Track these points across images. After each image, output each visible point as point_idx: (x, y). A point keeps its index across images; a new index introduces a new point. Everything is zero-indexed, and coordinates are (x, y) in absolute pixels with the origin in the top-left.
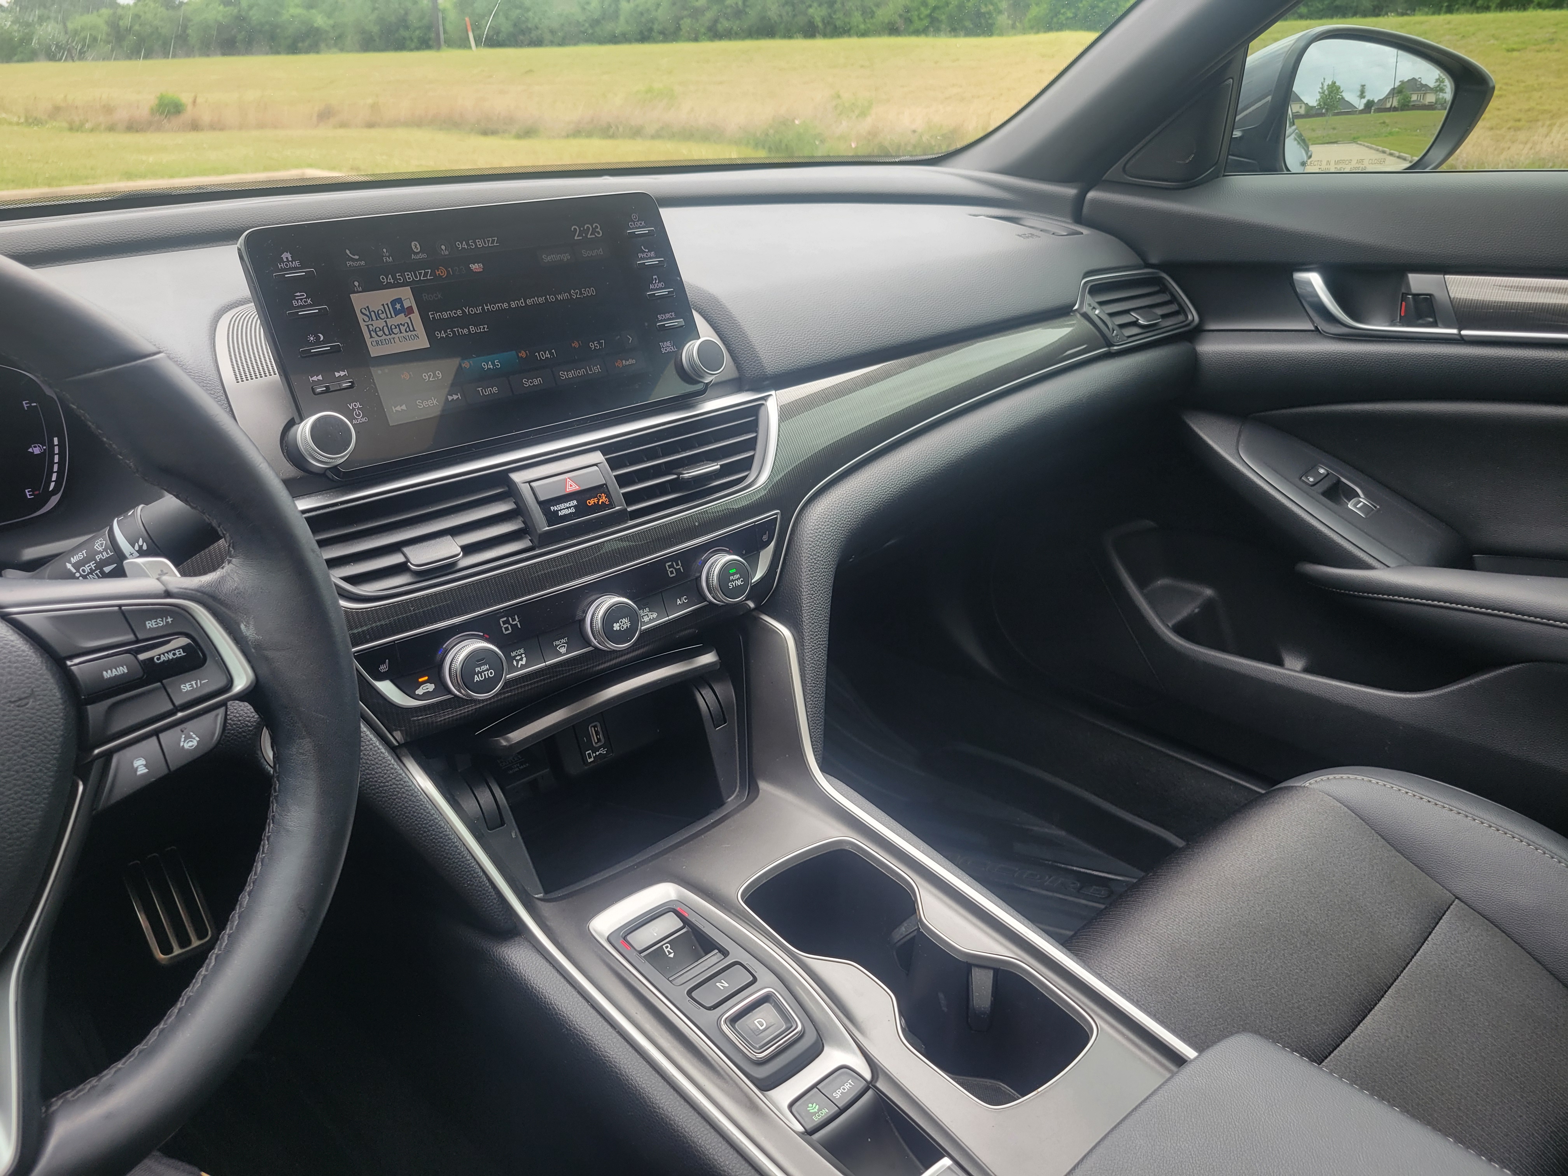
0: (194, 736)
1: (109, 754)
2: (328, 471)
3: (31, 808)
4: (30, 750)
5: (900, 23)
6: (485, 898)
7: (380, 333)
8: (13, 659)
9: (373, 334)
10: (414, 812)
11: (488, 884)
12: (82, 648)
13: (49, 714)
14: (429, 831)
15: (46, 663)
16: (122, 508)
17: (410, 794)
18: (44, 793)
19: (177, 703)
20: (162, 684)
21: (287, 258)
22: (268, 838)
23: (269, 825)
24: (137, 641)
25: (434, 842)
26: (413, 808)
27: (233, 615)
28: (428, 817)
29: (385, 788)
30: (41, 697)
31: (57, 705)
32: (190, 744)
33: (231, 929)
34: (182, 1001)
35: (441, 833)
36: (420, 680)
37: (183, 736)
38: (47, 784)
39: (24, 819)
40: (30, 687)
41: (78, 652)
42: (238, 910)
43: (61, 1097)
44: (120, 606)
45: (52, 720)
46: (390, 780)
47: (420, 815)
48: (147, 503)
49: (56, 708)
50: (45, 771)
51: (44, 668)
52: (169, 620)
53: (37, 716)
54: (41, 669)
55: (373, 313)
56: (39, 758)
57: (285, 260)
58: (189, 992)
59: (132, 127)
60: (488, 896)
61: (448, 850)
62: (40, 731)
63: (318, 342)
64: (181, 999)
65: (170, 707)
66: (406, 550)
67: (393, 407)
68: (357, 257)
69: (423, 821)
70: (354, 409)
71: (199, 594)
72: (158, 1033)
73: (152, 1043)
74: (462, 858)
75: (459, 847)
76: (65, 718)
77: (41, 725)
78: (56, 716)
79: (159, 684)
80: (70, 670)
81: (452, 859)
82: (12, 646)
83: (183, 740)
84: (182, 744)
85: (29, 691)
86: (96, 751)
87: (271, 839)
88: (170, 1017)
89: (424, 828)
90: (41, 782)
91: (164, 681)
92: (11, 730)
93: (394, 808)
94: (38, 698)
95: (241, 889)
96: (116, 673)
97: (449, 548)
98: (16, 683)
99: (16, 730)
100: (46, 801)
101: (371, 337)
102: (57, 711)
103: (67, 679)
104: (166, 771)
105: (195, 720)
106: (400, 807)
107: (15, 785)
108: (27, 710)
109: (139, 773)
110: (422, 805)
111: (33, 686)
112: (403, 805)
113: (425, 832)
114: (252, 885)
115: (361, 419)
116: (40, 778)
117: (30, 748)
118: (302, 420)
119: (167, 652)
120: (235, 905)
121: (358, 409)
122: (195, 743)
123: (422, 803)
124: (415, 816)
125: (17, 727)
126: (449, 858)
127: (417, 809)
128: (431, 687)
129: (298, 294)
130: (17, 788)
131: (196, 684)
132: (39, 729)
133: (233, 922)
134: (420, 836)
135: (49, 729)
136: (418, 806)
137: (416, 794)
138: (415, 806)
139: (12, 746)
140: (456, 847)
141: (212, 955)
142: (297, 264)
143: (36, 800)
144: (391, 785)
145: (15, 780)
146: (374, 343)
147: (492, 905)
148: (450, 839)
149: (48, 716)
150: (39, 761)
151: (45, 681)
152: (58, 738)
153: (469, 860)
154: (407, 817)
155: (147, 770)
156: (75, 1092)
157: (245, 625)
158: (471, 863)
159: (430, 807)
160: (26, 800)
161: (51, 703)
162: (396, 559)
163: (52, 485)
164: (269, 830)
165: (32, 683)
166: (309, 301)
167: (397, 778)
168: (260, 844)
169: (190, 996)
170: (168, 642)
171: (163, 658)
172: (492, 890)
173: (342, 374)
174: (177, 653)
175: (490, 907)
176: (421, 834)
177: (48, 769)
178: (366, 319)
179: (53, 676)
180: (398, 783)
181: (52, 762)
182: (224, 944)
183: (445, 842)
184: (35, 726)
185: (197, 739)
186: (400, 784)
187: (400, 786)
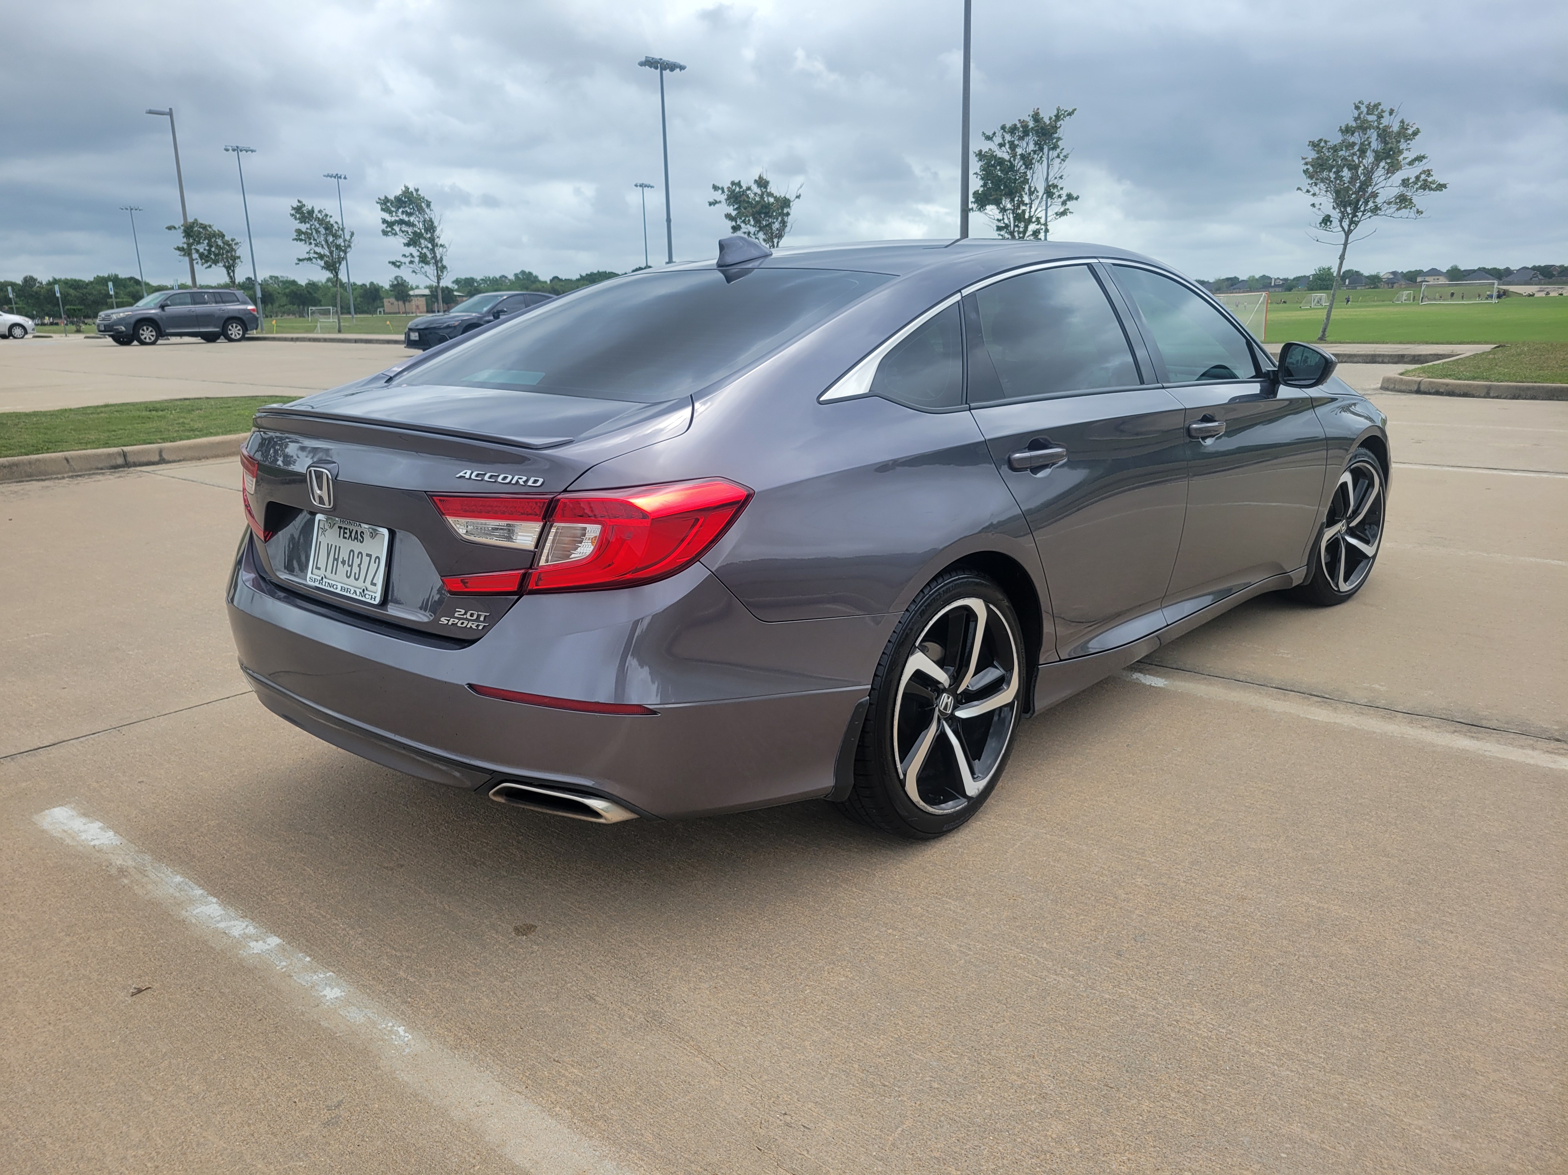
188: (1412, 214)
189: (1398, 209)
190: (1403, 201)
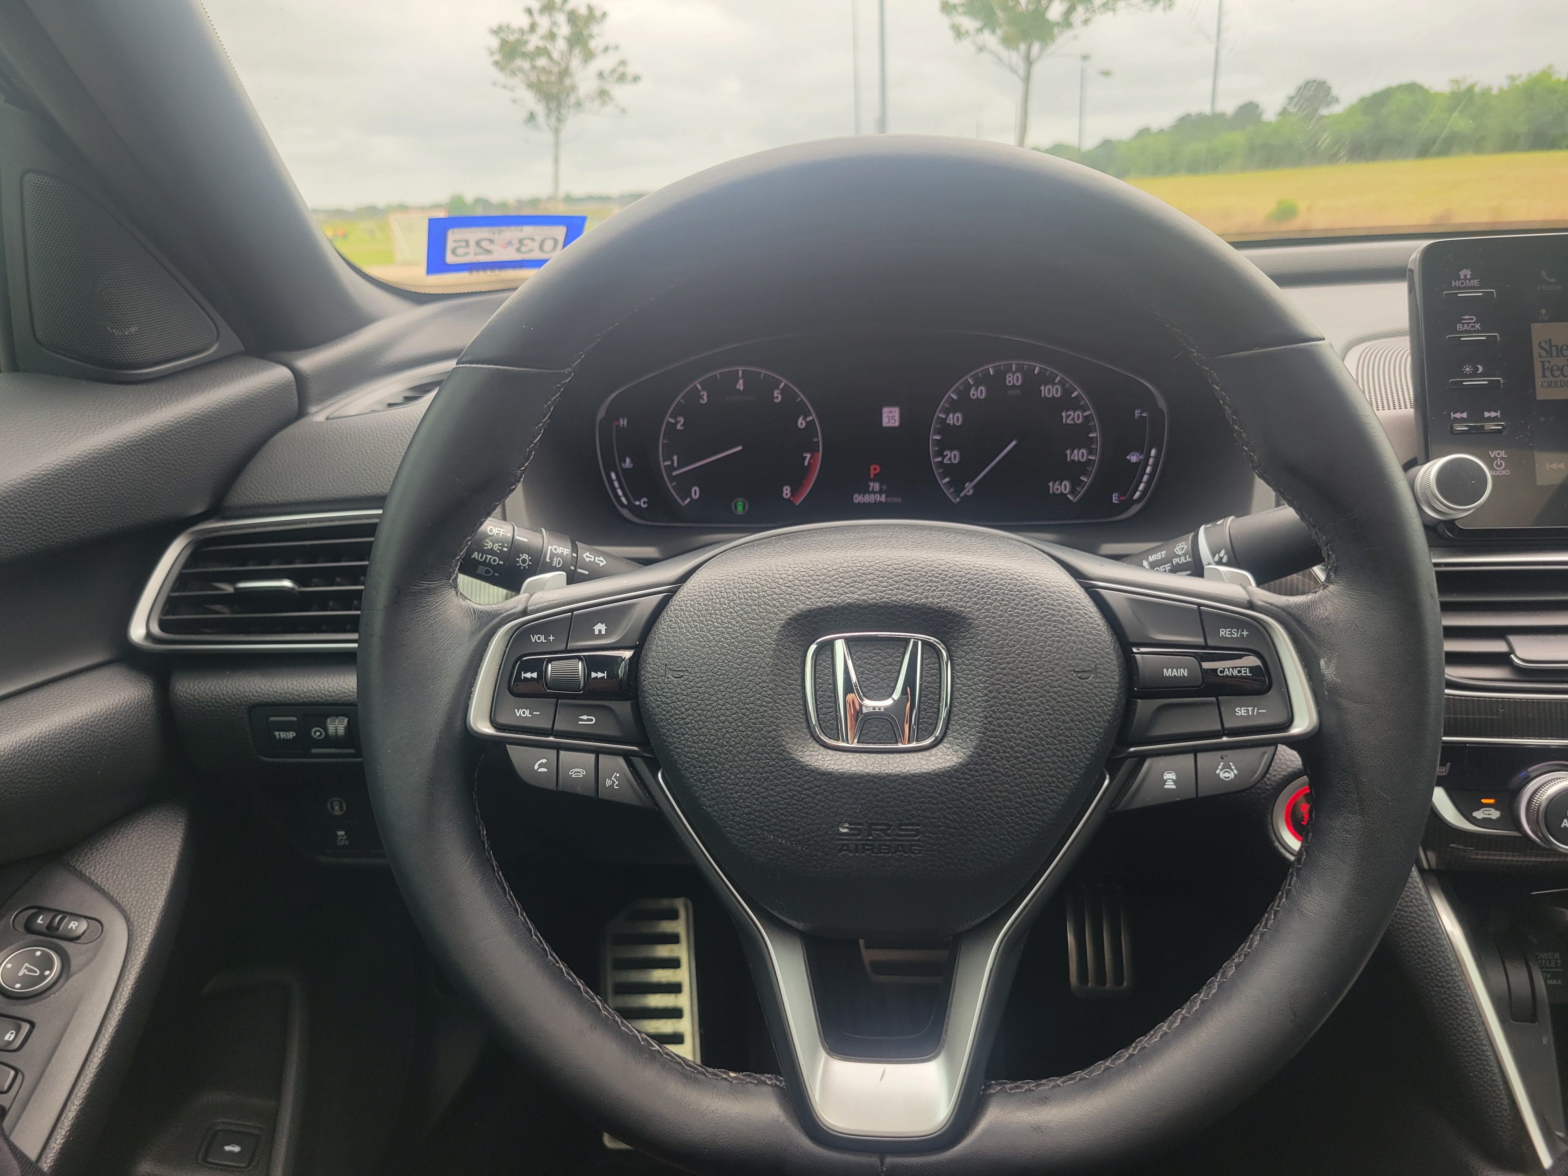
0: (1233, 767)
1: (1142, 757)
2: (1442, 525)
3: (1061, 783)
4: (1077, 725)
6: (1492, 1103)
7: (1557, 373)
8: (1088, 630)
9: (1548, 373)
10: (1430, 957)
11: (1501, 1087)
12: (1150, 638)
13: (1104, 695)
14: (1443, 987)
15: (1114, 643)
16: (1212, 517)
17: (1431, 932)
18: (1077, 772)
19: (1227, 725)
20: (1217, 699)
21: (1465, 276)
22: (1276, 913)
23: (1281, 899)
24: (1206, 647)
25: (1445, 1004)
26: (1431, 950)
27: (1314, 647)
28: (1447, 970)
29: (1403, 913)
30: (1102, 675)
31: (1113, 689)
32: (1227, 775)
33: (1207, 995)
34: (1135, 1048)
35: (1457, 996)
36: (1484, 801)
37: (1222, 764)
38: (1081, 764)
39: (1053, 791)
40: (1094, 662)
41: (1146, 641)
42: (1219, 977)
43: (1000, 1084)
44: (1200, 605)
45: (1105, 702)
46: (1411, 906)
47: (1437, 963)
48: (1238, 516)
49: (1111, 691)
50: (1084, 751)
51: (1112, 647)
52: (1245, 633)
53: (1093, 693)
54: (1109, 648)
55: (1554, 349)
56: (1083, 736)
57: (1462, 277)
58: (1144, 1041)
60: (1497, 1103)
61: (1461, 1020)
62: (1090, 709)
63: (1474, 374)
64: (1134, 1045)
65: (1219, 727)
66: (1512, 639)
67: (1547, 464)
68: (1553, 280)
69: (1438, 972)
70: (1496, 458)
71: (1284, 614)
72: (1102, 1069)
73: (1094, 1076)
74: (1477, 1039)
75: (1476, 1024)
76: (1115, 703)
77: (1094, 704)
78: (1109, 699)
79: (1214, 699)
80: (1134, 658)
81: (1463, 1034)
82: (1091, 618)
83: (1220, 767)
84: (1218, 772)
85: (1093, 666)
86: (1132, 749)
87: (1279, 916)
88: (1119, 1058)
89: (1438, 980)
90: (1077, 761)
91: (1220, 697)
92: (1067, 698)
93: (1406, 940)
94: (1099, 675)
95: (1228, 956)
96: (1176, 674)
98: (1084, 654)
99: (1072, 700)
100: (1075, 782)
101: (1544, 376)
102: (1111, 694)
103: (1129, 664)
104: (1194, 795)
105: (1239, 751)
106: (1415, 942)
107: (1055, 755)
108: (1086, 684)
109: (1166, 787)
110: (1443, 952)
111: (1098, 662)
112: (1419, 942)
113: (1437, 986)
114: (1243, 957)
115: (1502, 472)
116: (1077, 756)
117: (1078, 723)
118: (1427, 460)
119: (1233, 668)
120: (1217, 970)
121: (1502, 458)
122: (1232, 776)
123: (1444, 949)
124: (1430, 962)
125: (1073, 698)
126: (1459, 1031)
127: (1435, 954)
128: (1495, 814)
129: (1467, 317)
130: (1055, 758)
131: (1253, 711)
132: (1091, 707)
133: (1210, 988)
134: (1430, 988)
135: (1099, 710)
136: (1438, 952)
137: (1439, 936)
138: (1434, 949)
139: (1063, 715)
140: (1473, 1022)
141: (1178, 1014)
142: (1475, 282)
143: (1067, 776)
144: (1411, 913)
145: (1056, 749)
146: (1545, 384)
147: (1500, 1117)
148: (1467, 1008)
149: (1103, 697)
150: (1081, 739)
151: (1109, 661)
152: (1105, 722)
153: (1484, 1045)
154: (1419, 958)
155: (1174, 787)
156: (1012, 1085)
157: (1326, 663)
158: (1487, 1051)
159: (1452, 959)
160: (1059, 773)
161: (1108, 685)
162: (1497, 646)
163: (1137, 494)
164: (1279, 903)
165: (1097, 658)
166: (1477, 326)
167: (1421, 908)
168: (1263, 915)
169: (1145, 1047)
170: (1240, 657)
171: (1226, 673)
172: (1505, 1098)
173: (1493, 414)
174: (1243, 672)
175: (1497, 1116)
176: (1431, 986)
177: (1087, 749)
178: (1544, 353)
179: (1118, 658)
180: (1420, 913)
181: (1091, 745)
182: (1195, 1009)
183: (1460, 1010)
184: (1088, 702)
185: (1236, 772)
186: (1422, 916)
187: (1422, 919)
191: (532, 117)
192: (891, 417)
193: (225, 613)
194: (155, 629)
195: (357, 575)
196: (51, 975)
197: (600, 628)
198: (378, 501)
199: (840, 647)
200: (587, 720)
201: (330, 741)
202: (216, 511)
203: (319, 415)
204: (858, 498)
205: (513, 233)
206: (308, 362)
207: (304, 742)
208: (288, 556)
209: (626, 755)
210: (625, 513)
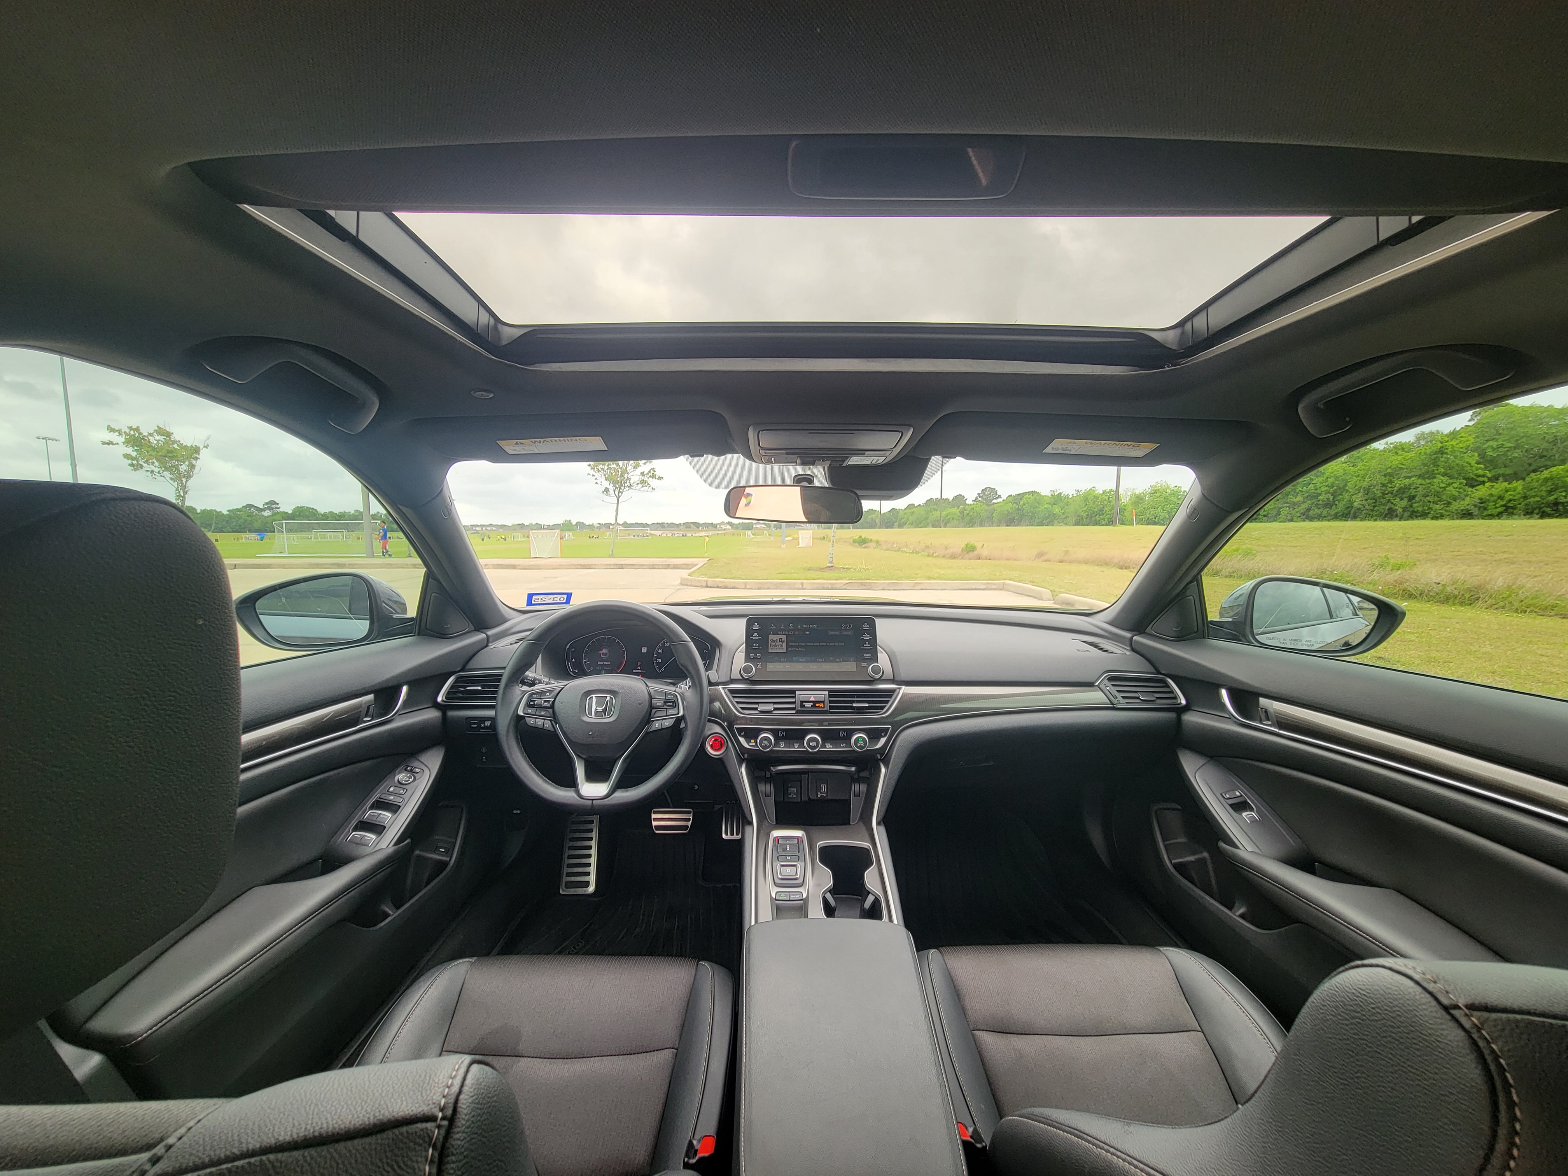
1: (653, 721)
2: (747, 678)
5: (1476, 511)
8: (643, 695)
12: (656, 697)
15: (648, 700)
19: (668, 714)
20: (666, 709)
21: (756, 624)
24: (666, 699)
31: (646, 707)
36: (751, 740)
40: (643, 702)
43: (619, 788)
44: (666, 691)
52: (673, 697)
59: (953, 557)
65: (666, 714)
66: (758, 704)
70: (758, 665)
71: (680, 693)
76: (647, 710)
78: (645, 709)
82: (645, 693)
84: (666, 723)
86: (651, 719)
96: (659, 705)
97: (770, 707)
98: (641, 701)
103: (651, 702)
109: (656, 727)
121: (760, 665)
122: (669, 724)
128: (753, 743)
131: (672, 711)
135: (643, 711)
152: (644, 713)
155: (659, 727)
156: (621, 788)
157: (685, 703)
162: (755, 706)
170: (671, 702)
171: (668, 704)
188: (650, 489)
189: (643, 487)
190: (643, 483)
191: (607, 490)
192: (644, 650)
193: (461, 695)
194: (444, 699)
195: (497, 687)
196: (411, 780)
197: (548, 694)
198: (504, 668)
199: (594, 699)
200: (543, 713)
201: (486, 728)
202: (463, 670)
203: (492, 646)
204: (634, 671)
205: (552, 596)
206: (490, 632)
207: (479, 727)
208: (480, 681)
209: (551, 720)
210: (571, 673)
